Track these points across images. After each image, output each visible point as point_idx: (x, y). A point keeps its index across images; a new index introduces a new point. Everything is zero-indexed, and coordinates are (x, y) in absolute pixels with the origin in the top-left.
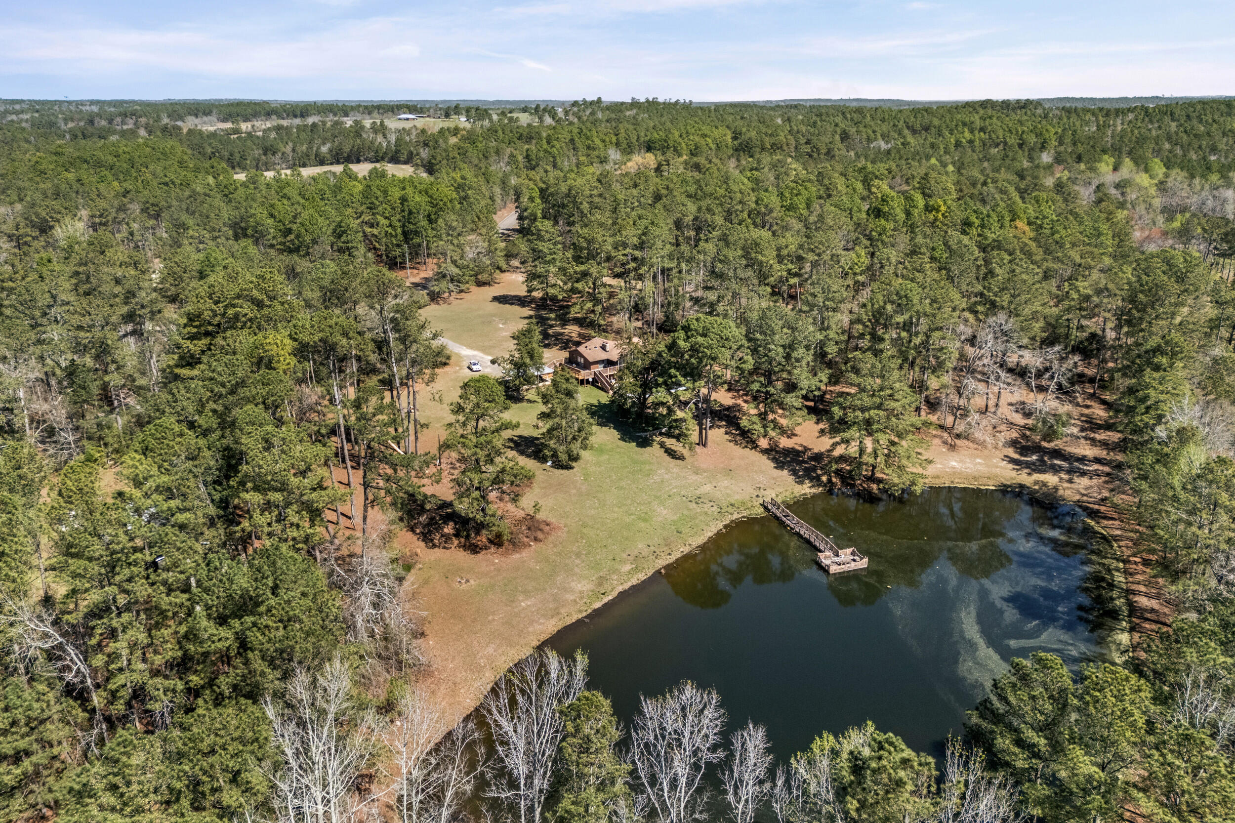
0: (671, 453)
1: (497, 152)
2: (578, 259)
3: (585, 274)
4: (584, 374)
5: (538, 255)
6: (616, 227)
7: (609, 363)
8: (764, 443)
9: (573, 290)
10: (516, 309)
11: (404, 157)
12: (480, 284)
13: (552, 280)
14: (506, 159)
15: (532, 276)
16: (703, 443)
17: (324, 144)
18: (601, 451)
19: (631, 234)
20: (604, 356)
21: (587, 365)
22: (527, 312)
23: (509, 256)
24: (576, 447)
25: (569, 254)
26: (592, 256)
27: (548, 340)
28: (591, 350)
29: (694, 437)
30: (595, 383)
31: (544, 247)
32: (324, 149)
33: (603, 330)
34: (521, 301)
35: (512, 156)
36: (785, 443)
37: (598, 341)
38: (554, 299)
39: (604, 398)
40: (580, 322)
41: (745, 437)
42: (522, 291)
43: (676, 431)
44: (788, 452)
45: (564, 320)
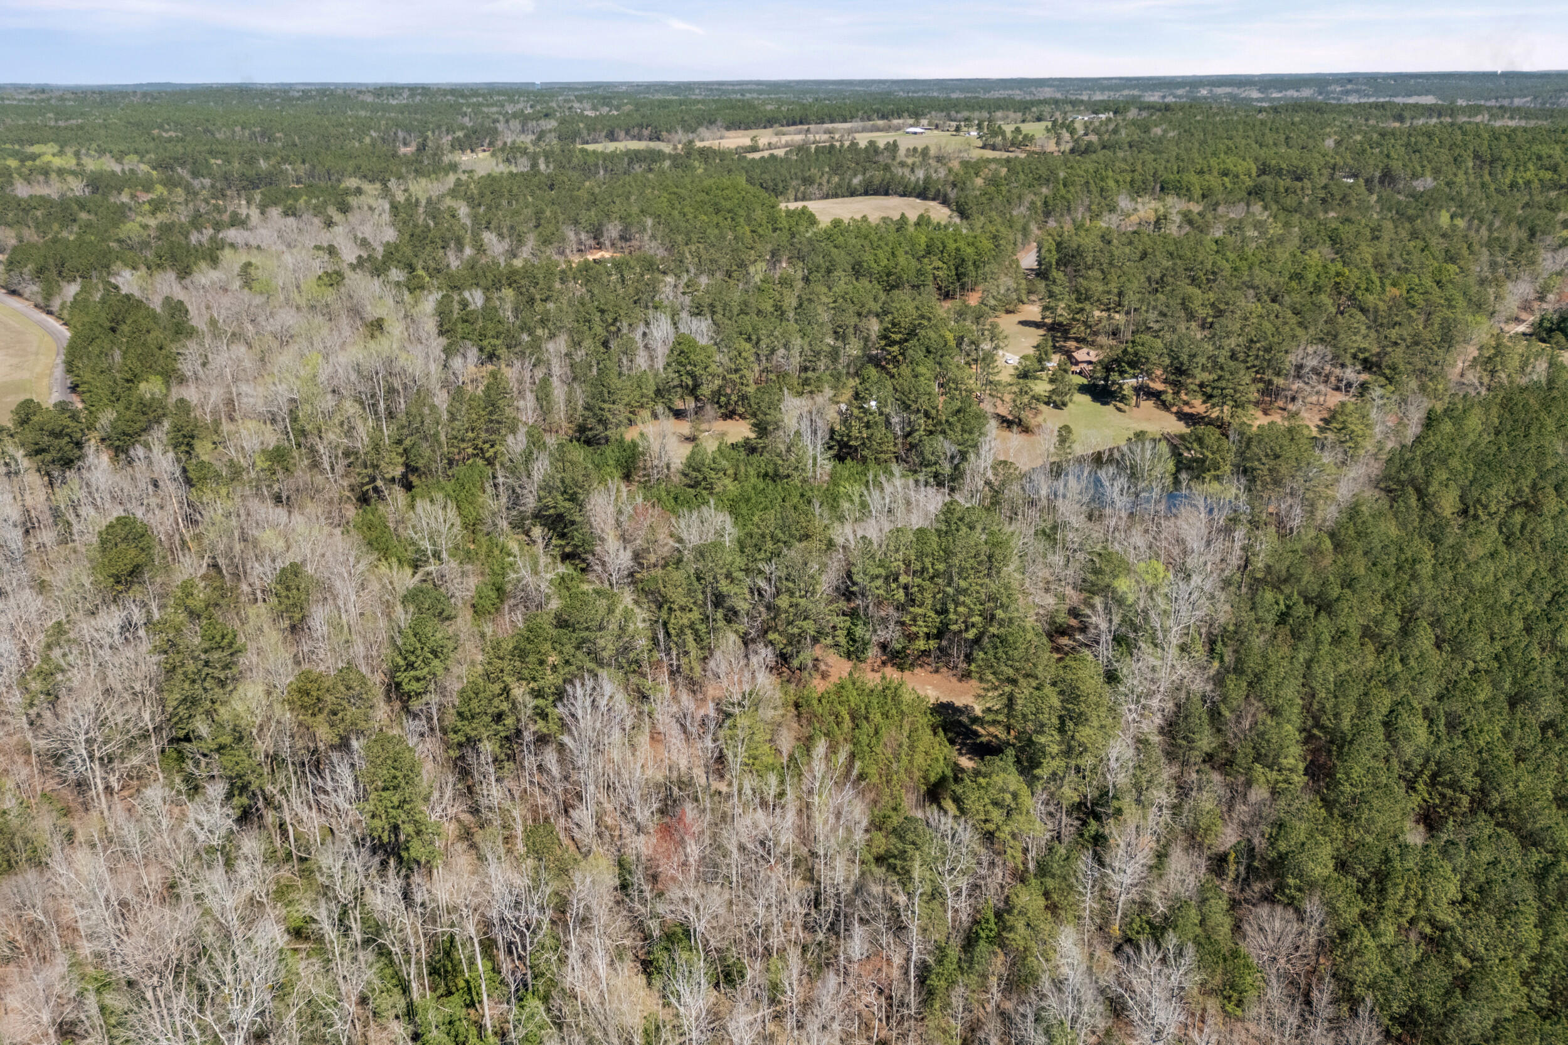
0: (1119, 409)
1: (1020, 197)
2: (1078, 300)
3: (1082, 310)
4: (1074, 368)
5: (1051, 295)
6: (1105, 280)
7: (1090, 363)
8: (1174, 409)
9: (1074, 319)
10: (1033, 330)
11: (931, 194)
12: (1008, 312)
13: (1059, 311)
14: (1027, 204)
15: (1046, 308)
16: (1137, 406)
17: (855, 175)
18: (1079, 404)
19: (1114, 287)
20: (1088, 358)
21: (1077, 363)
22: (1042, 332)
23: (1030, 292)
24: (1067, 398)
25: (1073, 297)
26: (1087, 298)
27: (1056, 349)
28: (1081, 355)
29: (1133, 402)
30: (1080, 373)
31: (1056, 289)
32: (856, 181)
33: (1092, 344)
34: (1037, 325)
35: (1033, 203)
36: (1186, 409)
37: (1085, 350)
38: (1060, 324)
39: (1085, 381)
40: (1077, 340)
41: (1165, 406)
42: (1038, 319)
43: (1123, 399)
44: (1186, 414)
45: (1067, 339)
